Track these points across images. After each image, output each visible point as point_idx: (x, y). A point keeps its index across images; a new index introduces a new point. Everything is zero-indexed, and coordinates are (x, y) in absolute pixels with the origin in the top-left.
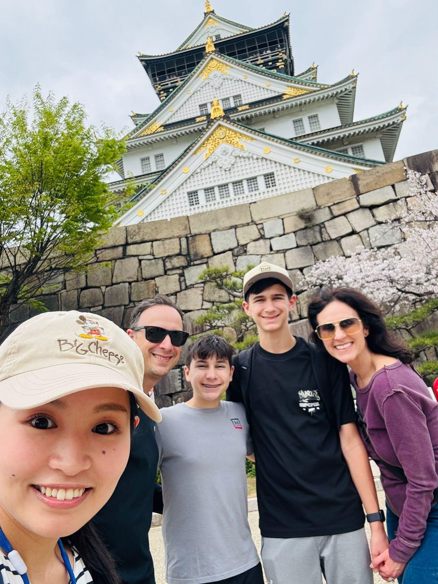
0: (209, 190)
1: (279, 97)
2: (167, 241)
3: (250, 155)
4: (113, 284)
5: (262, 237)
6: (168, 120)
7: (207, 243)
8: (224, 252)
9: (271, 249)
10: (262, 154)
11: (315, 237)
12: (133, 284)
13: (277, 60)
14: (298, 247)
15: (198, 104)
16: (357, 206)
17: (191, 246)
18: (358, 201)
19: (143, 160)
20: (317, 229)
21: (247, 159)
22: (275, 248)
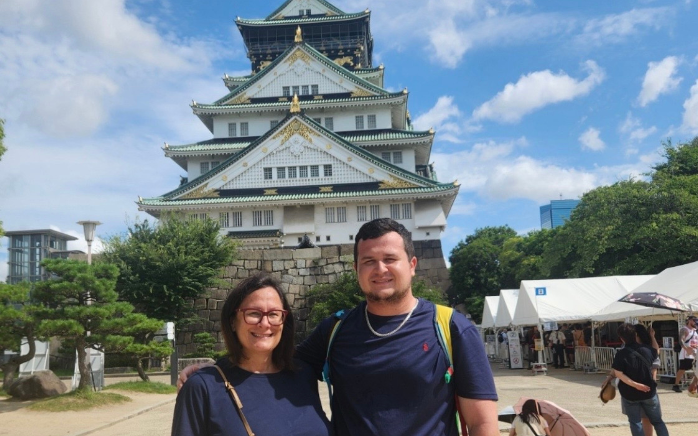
0: (281, 170)
1: (347, 95)
2: (252, 261)
3: (315, 148)
4: (223, 278)
5: (295, 267)
6: (256, 94)
7: (270, 265)
8: (278, 271)
9: (299, 274)
10: (325, 149)
11: (318, 272)
12: (233, 279)
13: (355, 49)
14: (310, 275)
15: (282, 86)
16: (338, 261)
17: (263, 266)
18: (339, 259)
19: (230, 125)
20: (319, 268)
21: (313, 151)
22: (301, 274)
